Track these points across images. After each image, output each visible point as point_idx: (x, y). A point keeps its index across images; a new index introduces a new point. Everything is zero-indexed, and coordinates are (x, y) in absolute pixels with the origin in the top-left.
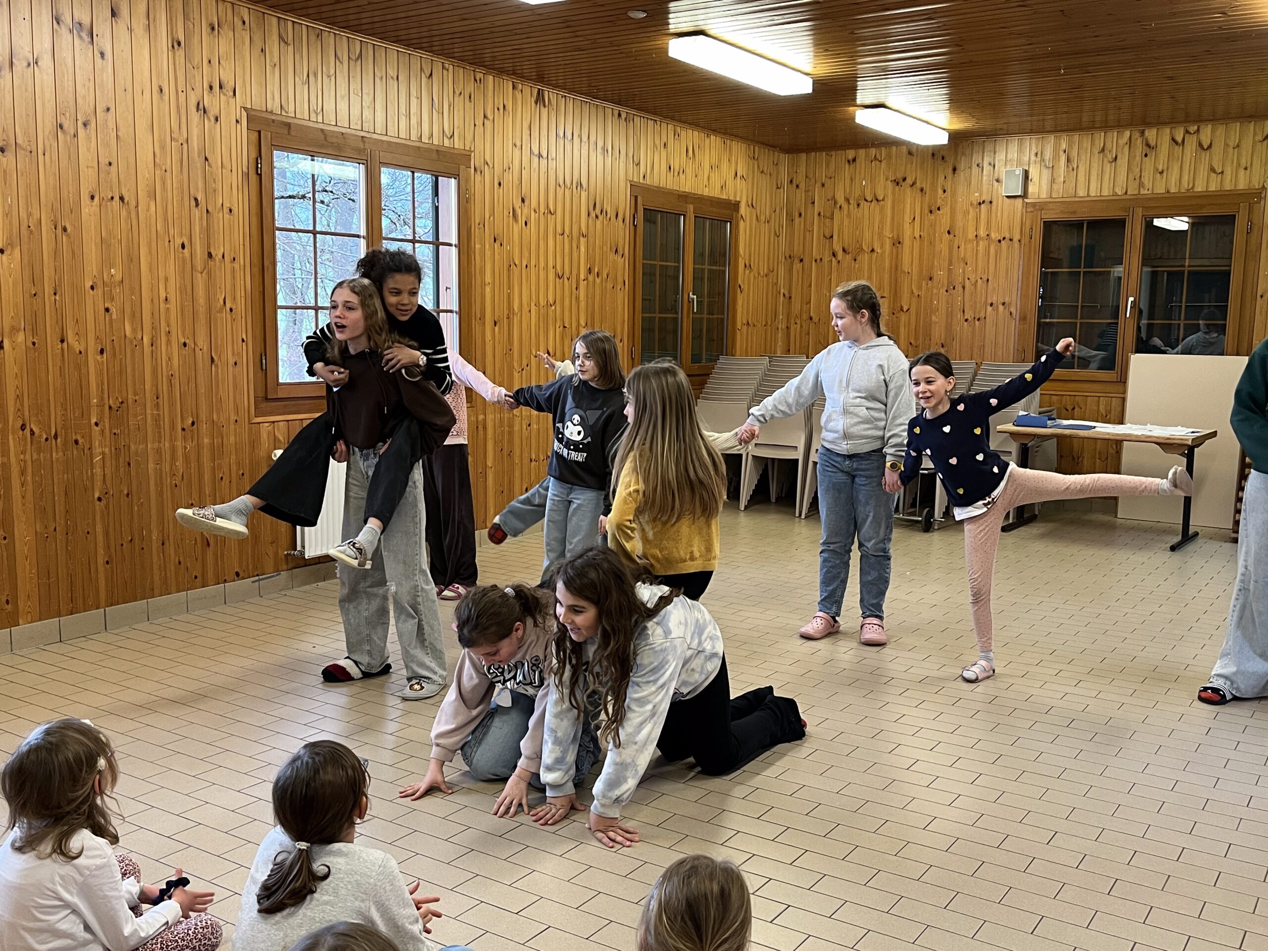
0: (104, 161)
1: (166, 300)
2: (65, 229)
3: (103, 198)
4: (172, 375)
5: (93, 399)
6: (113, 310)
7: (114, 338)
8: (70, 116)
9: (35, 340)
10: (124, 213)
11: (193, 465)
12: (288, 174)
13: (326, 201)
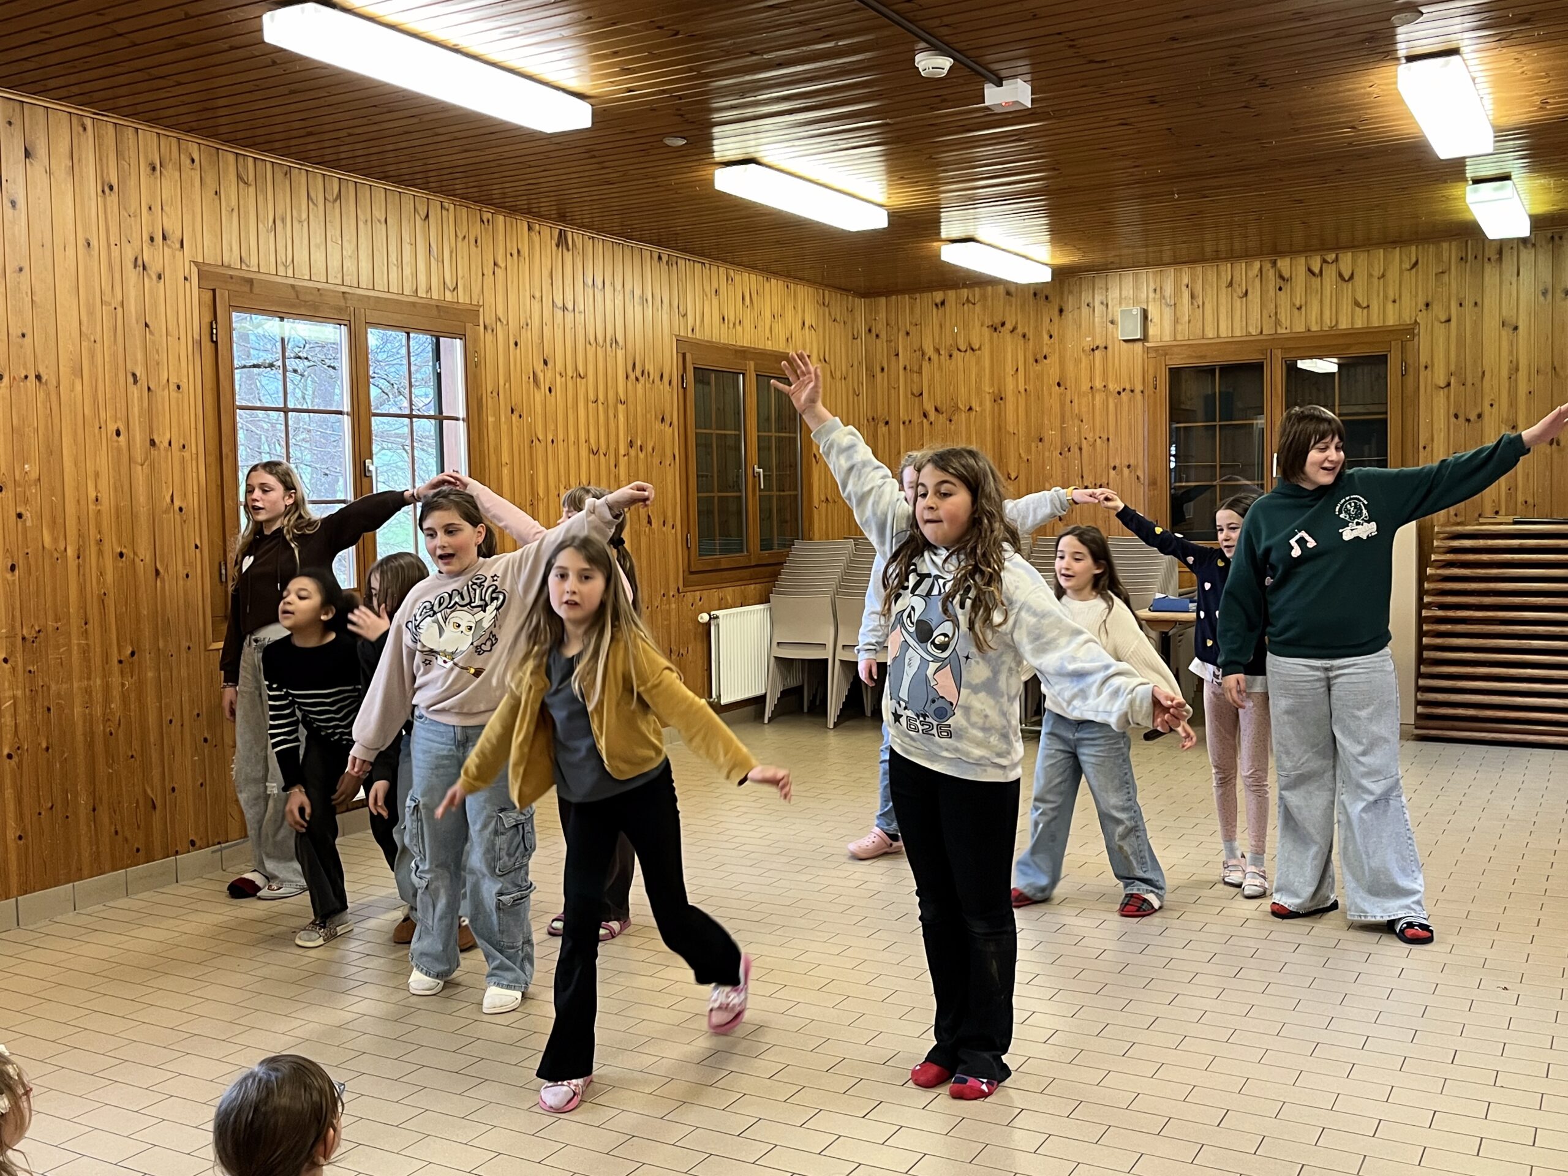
0: (15, 332)
1: (97, 500)
3: (14, 378)
4: (105, 594)
6: (27, 515)
7: (29, 551)
10: (41, 396)
11: (132, 707)
12: (252, 337)
13: (300, 369)
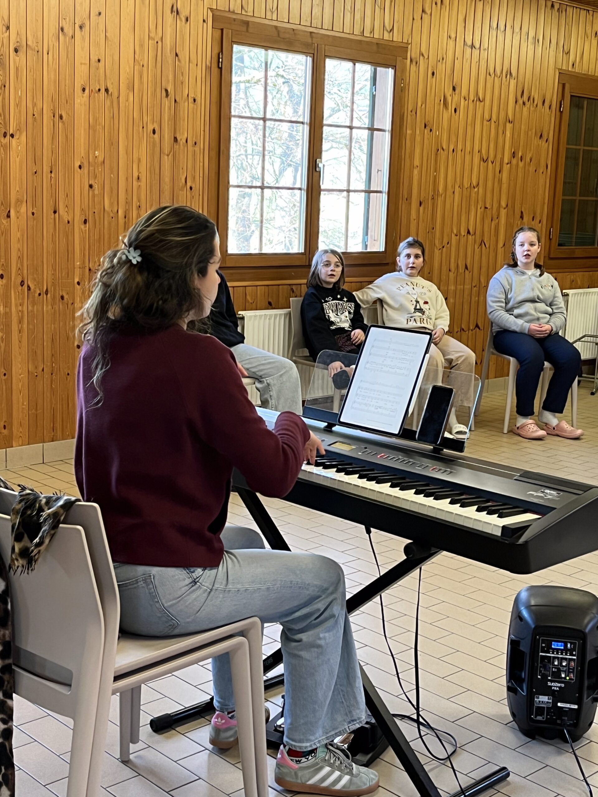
0: (94, 58)
1: (138, 178)
2: (61, 117)
3: (92, 91)
5: (77, 262)
6: (96, 186)
7: (95, 211)
8: (70, 20)
9: (34, 211)
10: (108, 103)
